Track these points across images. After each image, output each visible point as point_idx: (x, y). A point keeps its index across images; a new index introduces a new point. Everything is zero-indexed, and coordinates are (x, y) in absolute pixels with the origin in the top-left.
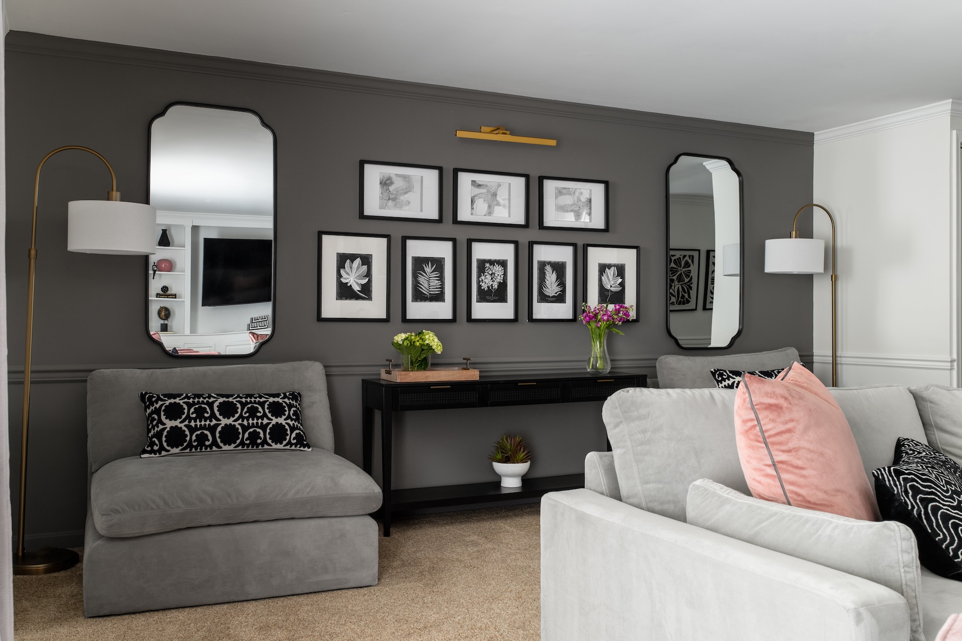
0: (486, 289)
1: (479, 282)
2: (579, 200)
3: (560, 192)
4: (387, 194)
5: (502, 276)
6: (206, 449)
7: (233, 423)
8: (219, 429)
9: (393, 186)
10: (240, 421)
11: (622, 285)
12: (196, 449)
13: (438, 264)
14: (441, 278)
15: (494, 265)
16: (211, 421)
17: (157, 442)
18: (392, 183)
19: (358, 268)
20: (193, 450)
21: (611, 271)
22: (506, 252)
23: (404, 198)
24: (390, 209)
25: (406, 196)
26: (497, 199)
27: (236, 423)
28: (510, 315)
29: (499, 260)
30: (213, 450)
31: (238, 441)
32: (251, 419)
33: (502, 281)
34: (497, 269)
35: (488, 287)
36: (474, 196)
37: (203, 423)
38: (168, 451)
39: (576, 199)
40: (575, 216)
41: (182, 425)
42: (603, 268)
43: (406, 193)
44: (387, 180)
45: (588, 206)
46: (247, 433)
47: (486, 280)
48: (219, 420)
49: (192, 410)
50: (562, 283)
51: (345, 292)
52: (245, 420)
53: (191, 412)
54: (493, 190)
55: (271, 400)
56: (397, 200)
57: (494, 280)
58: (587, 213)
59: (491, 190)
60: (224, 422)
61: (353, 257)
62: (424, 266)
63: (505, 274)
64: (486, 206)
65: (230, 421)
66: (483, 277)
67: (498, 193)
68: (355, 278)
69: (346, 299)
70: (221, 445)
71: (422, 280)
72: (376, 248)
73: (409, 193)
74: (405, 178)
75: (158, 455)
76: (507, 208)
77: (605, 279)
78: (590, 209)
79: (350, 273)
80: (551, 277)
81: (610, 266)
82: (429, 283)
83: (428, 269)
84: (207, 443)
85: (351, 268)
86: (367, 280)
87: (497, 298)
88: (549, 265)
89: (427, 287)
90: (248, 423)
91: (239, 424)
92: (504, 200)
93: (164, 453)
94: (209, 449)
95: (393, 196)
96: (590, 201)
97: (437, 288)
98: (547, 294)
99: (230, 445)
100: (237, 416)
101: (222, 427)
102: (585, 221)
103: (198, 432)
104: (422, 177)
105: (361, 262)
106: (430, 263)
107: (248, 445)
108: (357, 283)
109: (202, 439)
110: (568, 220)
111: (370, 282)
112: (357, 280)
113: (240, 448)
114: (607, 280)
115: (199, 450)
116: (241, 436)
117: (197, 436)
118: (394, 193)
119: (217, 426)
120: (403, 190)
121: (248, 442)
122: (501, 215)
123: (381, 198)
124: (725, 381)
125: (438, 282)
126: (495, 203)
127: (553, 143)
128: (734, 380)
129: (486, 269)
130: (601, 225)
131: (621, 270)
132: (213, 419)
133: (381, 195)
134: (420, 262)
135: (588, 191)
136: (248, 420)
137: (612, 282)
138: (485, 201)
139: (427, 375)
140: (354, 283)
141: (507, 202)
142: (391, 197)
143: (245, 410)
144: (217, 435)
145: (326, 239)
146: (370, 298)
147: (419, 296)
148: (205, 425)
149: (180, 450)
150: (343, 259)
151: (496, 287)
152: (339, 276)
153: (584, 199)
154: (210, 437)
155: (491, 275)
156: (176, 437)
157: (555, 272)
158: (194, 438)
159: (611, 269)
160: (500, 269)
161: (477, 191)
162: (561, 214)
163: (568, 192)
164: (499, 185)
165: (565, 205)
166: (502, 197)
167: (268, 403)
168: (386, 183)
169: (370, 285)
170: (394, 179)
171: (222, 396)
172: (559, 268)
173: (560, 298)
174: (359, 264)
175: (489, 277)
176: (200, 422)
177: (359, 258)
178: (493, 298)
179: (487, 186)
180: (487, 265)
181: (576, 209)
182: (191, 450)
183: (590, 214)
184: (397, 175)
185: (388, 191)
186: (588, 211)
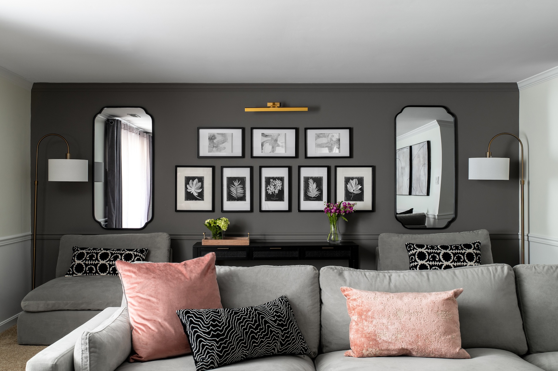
0: (271, 193)
1: (266, 190)
2: (331, 140)
3: (318, 136)
4: (212, 144)
5: (281, 186)
6: (93, 274)
7: (105, 263)
8: (99, 265)
9: (216, 139)
10: (109, 262)
11: (362, 189)
12: (89, 274)
13: (242, 180)
14: (244, 188)
15: (276, 180)
16: (95, 261)
17: (71, 270)
18: (215, 138)
19: (196, 184)
20: (88, 275)
21: (354, 181)
22: (283, 173)
23: (222, 146)
24: (214, 152)
25: (223, 144)
26: (278, 143)
27: (107, 263)
28: (286, 208)
29: (279, 177)
30: (97, 275)
31: (107, 272)
32: (114, 261)
33: (281, 189)
34: (278, 182)
35: (272, 192)
36: (263, 142)
37: (92, 262)
38: (77, 274)
39: (329, 140)
40: (329, 150)
41: (82, 263)
42: (347, 180)
43: (223, 143)
44: (213, 137)
45: (338, 143)
46: (111, 268)
47: (271, 189)
48: (99, 261)
49: (88, 256)
50: (320, 189)
51: (189, 196)
52: (111, 262)
53: (87, 257)
54: (275, 138)
55: (128, 252)
56: (218, 147)
57: (276, 188)
58: (337, 148)
59: (274, 138)
60: (102, 262)
61: (193, 178)
62: (234, 182)
63: (283, 185)
64: (271, 147)
65: (104, 262)
66: (269, 187)
67: (278, 139)
68: (195, 189)
69: (190, 200)
70: (100, 273)
71: (232, 189)
72: (206, 173)
73: (225, 143)
74: (222, 134)
75: (72, 276)
76: (284, 148)
77: (349, 186)
78: (339, 145)
79: (192, 187)
80: (313, 186)
81: (352, 179)
82: (236, 190)
83: (236, 184)
84: (93, 272)
85: (192, 184)
86: (201, 190)
87: (277, 199)
88: (312, 179)
89: (235, 193)
90: (112, 263)
91: (108, 264)
92: (282, 143)
93: (74, 275)
94: (94, 275)
95: (216, 145)
96: (339, 140)
97: (241, 194)
98: (310, 196)
99: (104, 273)
100: (108, 259)
101: (100, 265)
102: (336, 152)
103: (89, 267)
104: (232, 134)
105: (198, 181)
106: (237, 180)
107: (112, 274)
108: (196, 192)
109: (91, 270)
110: (325, 152)
111: (203, 191)
112: (196, 190)
113: (109, 275)
114: (351, 187)
115: (90, 275)
116: (108, 269)
117: (88, 268)
118: (217, 143)
119: (98, 264)
120: (222, 141)
121: (112, 272)
122: (280, 151)
123: (209, 147)
124: (411, 251)
125: (242, 190)
126: (277, 145)
127: (306, 109)
128: (417, 251)
129: (271, 182)
130: (347, 154)
131: (360, 181)
132: (96, 261)
133: (209, 145)
134: (231, 180)
135: (338, 134)
136: (112, 262)
137: (355, 188)
138: (270, 144)
139: (219, 241)
140: (194, 192)
141: (284, 144)
142: (215, 145)
143: (113, 257)
144: (98, 268)
145: (179, 169)
146: (203, 199)
147: (231, 198)
148: (92, 263)
149: (82, 274)
150: (188, 180)
151: (277, 192)
152: (186, 188)
153: (334, 139)
154: (94, 269)
155: (274, 185)
156: (79, 268)
157: (315, 183)
158: (87, 269)
159: (354, 180)
160: (280, 182)
161: (265, 139)
162: (319, 149)
163: (324, 136)
164: (279, 135)
165: (322, 144)
166: (281, 141)
167: (125, 254)
168: (212, 138)
169: (203, 193)
170: (217, 136)
171: (104, 249)
172: (318, 181)
173: (319, 198)
174: (197, 182)
175: (273, 187)
176: (90, 261)
177: (197, 179)
178: (275, 198)
179: (271, 136)
180: (272, 180)
181: (329, 145)
182: (86, 274)
183: (339, 148)
184: (218, 134)
185: (213, 143)
186: (338, 146)
